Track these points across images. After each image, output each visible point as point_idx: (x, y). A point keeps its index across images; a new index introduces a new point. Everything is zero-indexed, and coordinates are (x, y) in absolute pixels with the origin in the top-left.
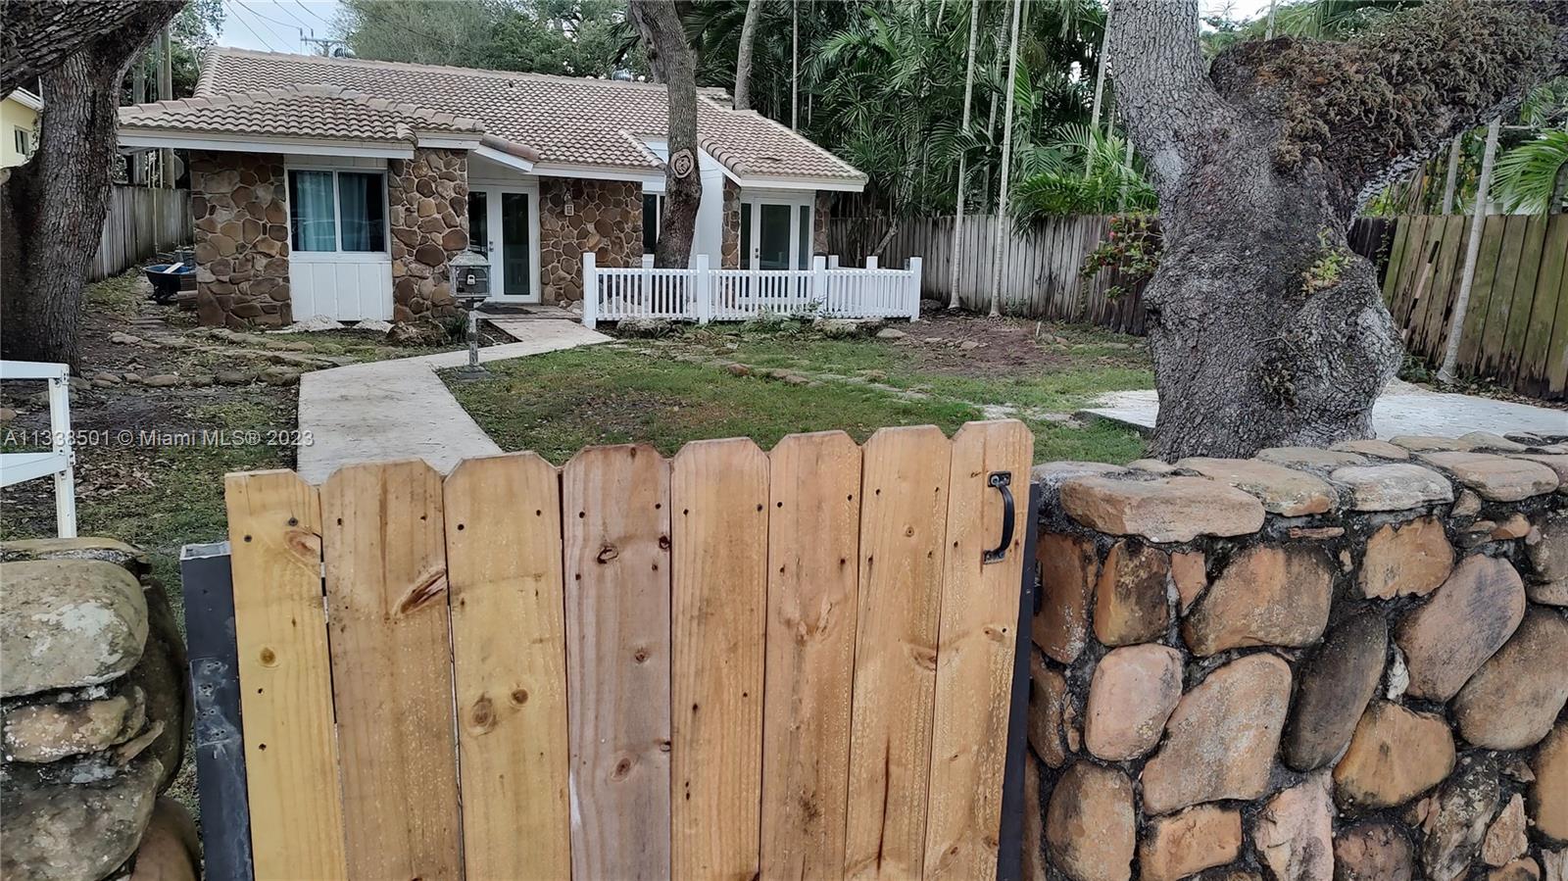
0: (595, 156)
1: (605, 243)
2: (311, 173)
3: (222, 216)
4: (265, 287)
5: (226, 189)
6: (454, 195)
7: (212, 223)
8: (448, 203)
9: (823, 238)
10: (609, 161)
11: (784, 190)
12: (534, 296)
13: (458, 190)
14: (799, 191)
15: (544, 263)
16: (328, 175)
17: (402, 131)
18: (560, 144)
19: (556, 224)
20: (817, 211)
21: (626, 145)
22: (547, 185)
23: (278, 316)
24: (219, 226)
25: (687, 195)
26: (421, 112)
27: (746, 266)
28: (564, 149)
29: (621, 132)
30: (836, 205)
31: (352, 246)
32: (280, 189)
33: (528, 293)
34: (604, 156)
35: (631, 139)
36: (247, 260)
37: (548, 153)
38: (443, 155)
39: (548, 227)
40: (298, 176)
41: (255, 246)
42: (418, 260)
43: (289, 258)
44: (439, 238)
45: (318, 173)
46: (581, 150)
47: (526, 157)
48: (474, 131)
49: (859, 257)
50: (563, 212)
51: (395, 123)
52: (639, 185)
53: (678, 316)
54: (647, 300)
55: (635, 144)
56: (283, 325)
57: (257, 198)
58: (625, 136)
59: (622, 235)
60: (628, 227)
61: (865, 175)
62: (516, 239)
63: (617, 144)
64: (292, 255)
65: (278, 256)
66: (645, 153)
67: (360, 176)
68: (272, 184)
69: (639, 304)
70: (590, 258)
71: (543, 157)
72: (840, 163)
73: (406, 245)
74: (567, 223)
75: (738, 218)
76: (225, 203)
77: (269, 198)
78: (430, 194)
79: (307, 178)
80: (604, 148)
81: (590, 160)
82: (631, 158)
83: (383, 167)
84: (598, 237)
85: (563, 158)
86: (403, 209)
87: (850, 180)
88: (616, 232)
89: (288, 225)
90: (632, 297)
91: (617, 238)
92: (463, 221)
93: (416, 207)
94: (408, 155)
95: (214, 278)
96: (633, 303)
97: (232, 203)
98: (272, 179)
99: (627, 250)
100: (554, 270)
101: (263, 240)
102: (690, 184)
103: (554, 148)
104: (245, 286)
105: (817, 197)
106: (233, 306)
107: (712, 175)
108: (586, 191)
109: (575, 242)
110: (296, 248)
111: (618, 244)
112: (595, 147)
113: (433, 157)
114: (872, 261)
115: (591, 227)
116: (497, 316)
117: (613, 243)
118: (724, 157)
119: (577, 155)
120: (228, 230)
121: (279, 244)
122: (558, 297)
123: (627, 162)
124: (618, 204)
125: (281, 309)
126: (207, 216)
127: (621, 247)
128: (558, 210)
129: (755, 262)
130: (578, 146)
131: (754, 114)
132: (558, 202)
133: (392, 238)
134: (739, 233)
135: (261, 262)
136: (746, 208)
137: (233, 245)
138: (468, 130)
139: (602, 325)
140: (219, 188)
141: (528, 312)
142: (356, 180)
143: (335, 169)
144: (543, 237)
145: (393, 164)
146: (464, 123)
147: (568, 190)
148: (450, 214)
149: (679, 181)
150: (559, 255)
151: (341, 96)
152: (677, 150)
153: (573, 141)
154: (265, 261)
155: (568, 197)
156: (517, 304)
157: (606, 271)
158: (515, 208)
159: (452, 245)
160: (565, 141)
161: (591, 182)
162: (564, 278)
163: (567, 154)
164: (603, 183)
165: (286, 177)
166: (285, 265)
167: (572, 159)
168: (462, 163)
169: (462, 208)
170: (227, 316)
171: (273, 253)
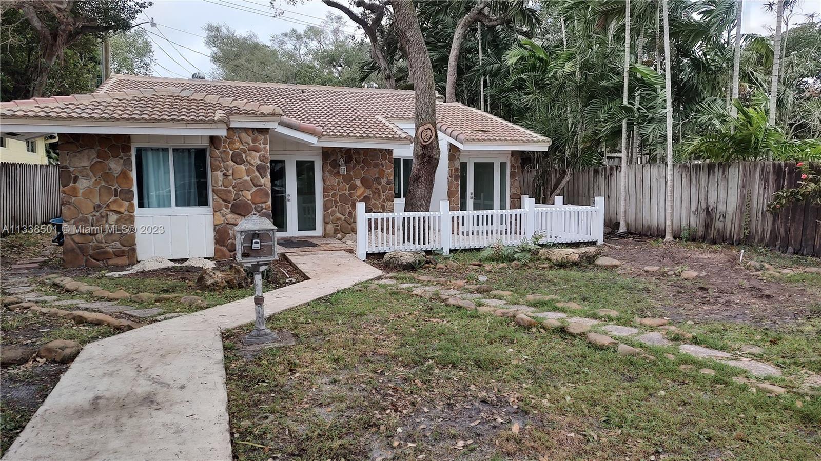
0: (361, 132)
1: (368, 192)
2: (152, 149)
3: (83, 184)
4: (116, 237)
5: (86, 163)
6: (259, 162)
7: (75, 190)
8: (255, 168)
9: (517, 184)
10: (371, 135)
11: (490, 152)
12: (319, 231)
13: (262, 158)
14: (500, 152)
15: (326, 208)
16: (165, 150)
17: (219, 115)
18: (336, 125)
19: (334, 181)
20: (512, 166)
21: (381, 125)
22: (328, 154)
23: (125, 258)
24: (81, 191)
25: (429, 157)
26: (235, 103)
27: (463, 207)
28: (339, 128)
29: (377, 117)
30: (524, 159)
31: (183, 201)
32: (128, 162)
33: (315, 229)
34: (368, 132)
35: (384, 121)
36: (102, 217)
37: (328, 131)
38: (250, 133)
39: (328, 183)
40: (143, 153)
41: (108, 206)
42: (232, 212)
43: (135, 213)
44: (248, 195)
45: (158, 149)
46: (351, 129)
47: (312, 133)
48: (273, 114)
49: (542, 196)
50: (338, 172)
51: (215, 110)
52: (390, 152)
53: (424, 248)
54: (399, 230)
55: (387, 123)
56: (129, 265)
57: (110, 169)
58: (380, 119)
59: (380, 187)
60: (384, 181)
61: (549, 139)
62: (306, 192)
63: (375, 125)
64: (138, 212)
65: (126, 213)
66: (395, 129)
67: (189, 150)
68: (122, 158)
69: (393, 234)
70: (361, 207)
71: (325, 133)
72: (528, 132)
73: (224, 200)
74: (341, 180)
75: (458, 172)
76: (84, 174)
77: (119, 169)
78: (242, 162)
79: (150, 154)
80: (367, 127)
81: (358, 135)
82: (386, 133)
83: (205, 144)
84: (362, 189)
85: (338, 134)
86: (221, 174)
87: (538, 143)
88: (376, 185)
89: (135, 189)
90: (388, 229)
91: (376, 189)
92: (266, 181)
93: (231, 172)
94: (222, 132)
96: (388, 233)
97: (91, 174)
98: (122, 154)
99: (383, 197)
100: (333, 213)
101: (115, 201)
102: (432, 149)
103: (332, 128)
104: (100, 236)
105: (512, 156)
106: (91, 252)
107: (444, 141)
108: (354, 157)
109: (347, 193)
110: (141, 205)
111: (377, 193)
112: (361, 126)
113: (243, 135)
114: (559, 199)
115: (358, 182)
116: (292, 250)
117: (374, 193)
118: (449, 131)
119: (348, 132)
120: (88, 193)
121: (127, 203)
122: (336, 231)
123: (384, 136)
124: (376, 165)
125: (129, 252)
126: (71, 184)
127: (379, 195)
128: (335, 171)
129: (470, 202)
130: (348, 126)
131: (460, 104)
132: (335, 165)
133: (213, 197)
134: (459, 182)
135: (113, 217)
136: (464, 166)
137: (91, 205)
138: (269, 114)
139: (374, 258)
140: (82, 161)
141: (315, 245)
142: (186, 154)
143: (170, 145)
144: (325, 190)
145: (213, 140)
146: (267, 109)
147: (342, 157)
148: (256, 176)
149: (424, 147)
150: (336, 202)
151: (180, 95)
152: (422, 124)
153: (345, 123)
154: (115, 217)
155: (342, 162)
156: (307, 237)
157: (373, 216)
158: (305, 170)
159: (258, 200)
160: (339, 123)
161: (357, 150)
162: (340, 219)
163: (342, 131)
164: (366, 151)
165: (133, 154)
166: (131, 219)
167: (345, 134)
168: (265, 139)
169: (265, 172)
170: (87, 260)
171: (122, 210)
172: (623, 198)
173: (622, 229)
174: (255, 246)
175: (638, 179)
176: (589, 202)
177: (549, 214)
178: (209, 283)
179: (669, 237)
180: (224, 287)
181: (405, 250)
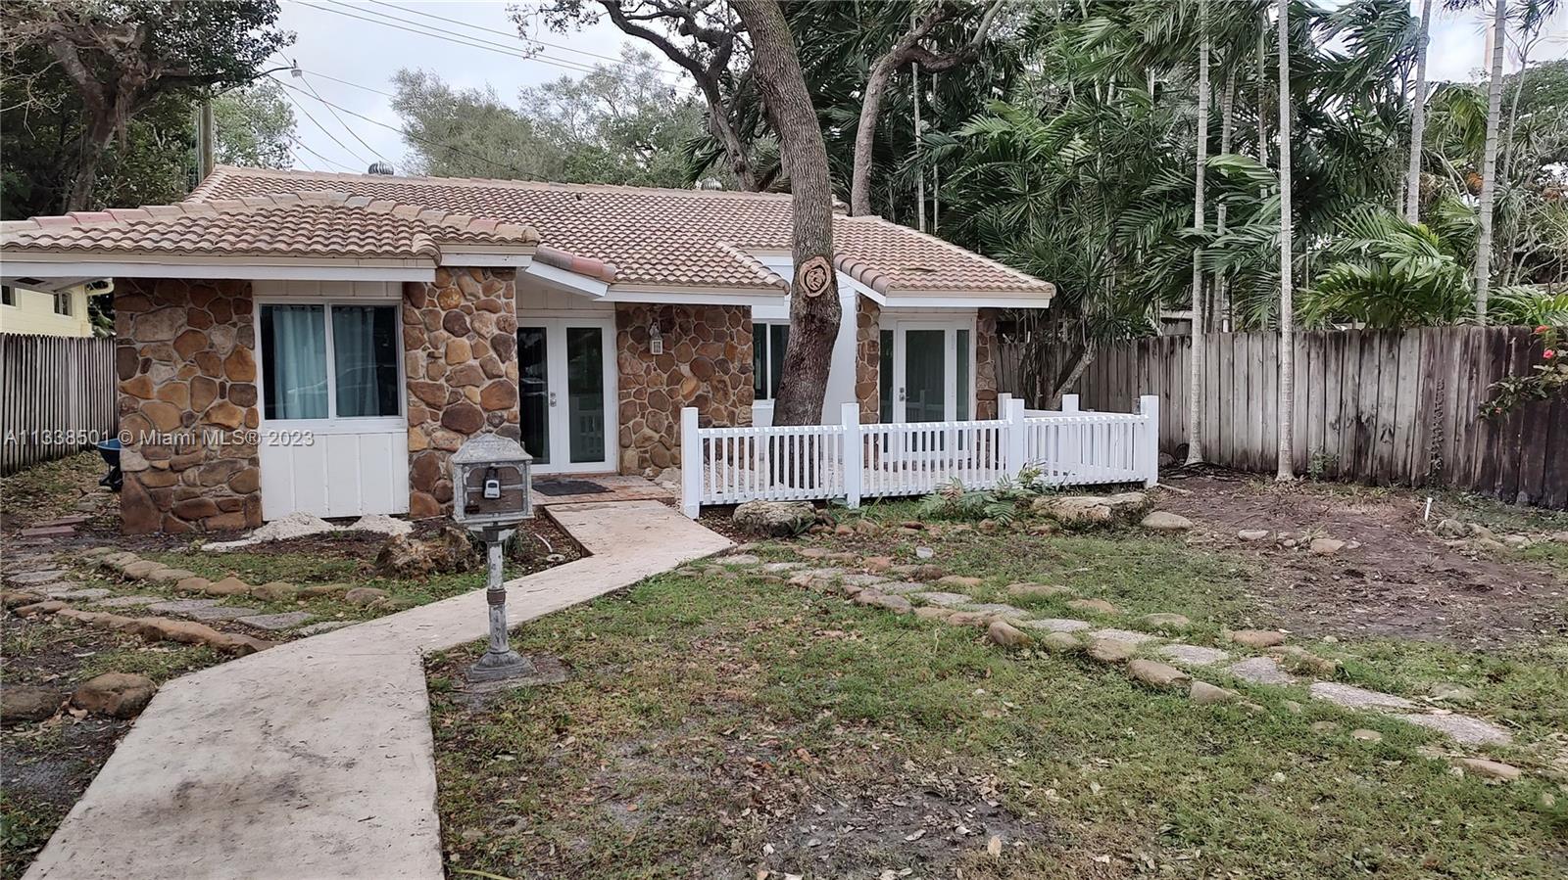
0: (690, 274)
1: (704, 388)
2: (293, 307)
3: (160, 374)
4: (222, 474)
5: (166, 334)
6: (496, 332)
7: (144, 385)
8: (488, 344)
9: (988, 370)
10: (709, 280)
11: (936, 310)
12: (610, 464)
13: (503, 325)
14: (956, 311)
15: (623, 418)
16: (317, 309)
17: (419, 243)
18: (642, 261)
19: (639, 367)
20: (980, 336)
21: (728, 259)
22: (625, 315)
23: (240, 515)
24: (156, 388)
25: (821, 320)
26: (451, 220)
27: (886, 417)
28: (648, 266)
29: (720, 244)
30: (1001, 324)
31: (351, 406)
32: (246, 333)
33: (602, 460)
34: (702, 274)
35: (734, 252)
37: (628, 271)
38: (479, 276)
39: (628, 370)
40: (276, 315)
41: (207, 415)
42: (445, 426)
43: (259, 430)
44: (475, 395)
45: (303, 308)
46: (671, 268)
47: (597, 275)
48: (523, 241)
49: (1039, 395)
50: (648, 350)
51: (413, 234)
52: (746, 311)
53: (811, 494)
54: (762, 459)
55: (740, 257)
56: (247, 529)
57: (212, 345)
58: (726, 248)
59: (726, 378)
60: (734, 367)
61: (1051, 285)
62: (586, 386)
63: (717, 259)
64: (264, 426)
65: (241, 428)
66: (755, 268)
67: (362, 309)
68: (234, 325)
69: (751, 468)
70: (690, 415)
71: (620, 276)
72: (1010, 271)
73: (428, 405)
74: (653, 364)
75: (878, 351)
76: (163, 355)
77: (229, 345)
78: (465, 332)
79: (288, 317)
80: (701, 263)
81: (684, 279)
82: (738, 275)
83: (395, 297)
84: (693, 383)
85: (647, 277)
86: (425, 354)
87: (1031, 293)
88: (719, 374)
89: (259, 383)
90: (741, 458)
91: (720, 381)
92: (510, 368)
93: (442, 350)
94: (427, 276)
95: (146, 464)
96: (741, 467)
97: (176, 355)
98: (235, 318)
99: (733, 398)
100: (638, 427)
101: (221, 406)
102: (826, 305)
103: (635, 266)
104: (192, 474)
105: (979, 317)
106: (174, 504)
107: (848, 291)
108: (678, 321)
109: (665, 389)
110: (270, 414)
111: (721, 389)
112: (689, 263)
113: (467, 280)
114: (1070, 401)
115: (685, 369)
116: (557, 499)
117: (715, 389)
118: (858, 270)
119: (666, 273)
120: (170, 391)
121: (244, 410)
122: (642, 463)
123: (733, 281)
124: (720, 337)
125: (247, 504)
126: (138, 375)
127: (726, 394)
128: (642, 348)
129: (899, 408)
130: (666, 262)
131: (878, 220)
132: (643, 337)
133: (408, 394)
134: (878, 368)
136: (887, 337)
137: (175, 415)
138: (516, 240)
139: (715, 514)
140: (160, 331)
141: (601, 490)
142: (358, 315)
143: (327, 300)
144: (622, 384)
145: (409, 289)
146: (510, 231)
147: (655, 320)
148: (491, 359)
149: (811, 302)
150: (643, 407)
151: (346, 204)
152: (807, 259)
153: (660, 257)
155: (654, 330)
156: (587, 475)
157: (712, 433)
158: (584, 346)
159: (494, 402)
160: (648, 256)
161: (683, 309)
162: (650, 438)
163: (653, 272)
164: (700, 310)
165: (256, 316)
167: (659, 278)
168: (509, 288)
169: (509, 350)
170: (166, 520)
171: (234, 423)
172: (1194, 398)
173: (1194, 458)
174: (491, 492)
175: (1225, 362)
176: (1129, 406)
177: (1052, 430)
178: (399, 562)
179: (1284, 473)
180: (430, 571)
181: (776, 499)
